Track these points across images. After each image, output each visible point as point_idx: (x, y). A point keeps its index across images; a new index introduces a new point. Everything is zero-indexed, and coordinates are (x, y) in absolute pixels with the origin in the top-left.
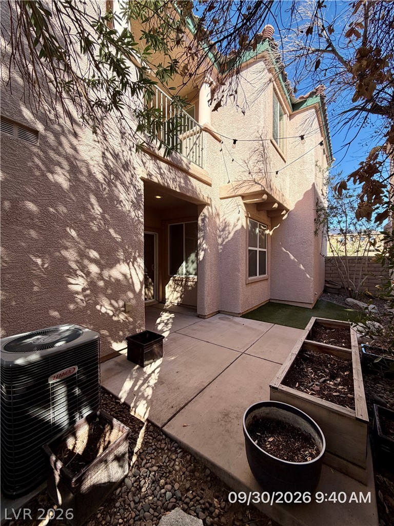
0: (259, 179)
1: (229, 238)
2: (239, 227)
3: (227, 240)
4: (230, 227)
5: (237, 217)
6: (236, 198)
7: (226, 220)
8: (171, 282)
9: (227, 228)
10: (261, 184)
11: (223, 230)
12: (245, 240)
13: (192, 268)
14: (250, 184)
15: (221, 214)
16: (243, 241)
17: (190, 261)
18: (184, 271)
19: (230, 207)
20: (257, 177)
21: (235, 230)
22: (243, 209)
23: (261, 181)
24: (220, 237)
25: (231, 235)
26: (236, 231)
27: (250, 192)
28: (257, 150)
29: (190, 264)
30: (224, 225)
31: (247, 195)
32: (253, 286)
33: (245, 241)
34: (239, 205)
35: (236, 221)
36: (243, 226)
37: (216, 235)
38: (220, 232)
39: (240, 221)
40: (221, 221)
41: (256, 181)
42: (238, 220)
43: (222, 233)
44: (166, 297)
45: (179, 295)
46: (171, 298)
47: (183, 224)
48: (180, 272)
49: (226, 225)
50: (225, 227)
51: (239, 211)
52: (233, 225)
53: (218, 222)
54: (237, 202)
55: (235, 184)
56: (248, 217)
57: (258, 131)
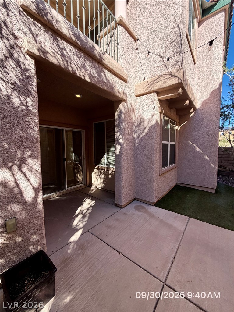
0: (175, 71)
1: (144, 134)
2: (153, 122)
3: (142, 136)
4: (145, 123)
5: (152, 113)
6: (151, 94)
7: (141, 116)
8: (96, 170)
9: (142, 124)
10: (178, 76)
11: (139, 126)
12: (159, 134)
13: (112, 159)
14: (166, 77)
15: (137, 110)
16: (157, 136)
17: (110, 154)
18: (106, 162)
19: (146, 104)
20: (173, 70)
21: (150, 125)
22: (157, 104)
23: (178, 73)
24: (136, 132)
25: (146, 130)
26: (151, 127)
27: (166, 86)
28: (174, 41)
29: (110, 156)
30: (139, 120)
31: (162, 90)
32: (165, 175)
33: (158, 136)
34: (154, 101)
35: (151, 116)
36: (157, 121)
37: (131, 130)
38: (136, 127)
39: (155, 117)
40: (136, 118)
41: (173, 74)
42: (153, 116)
43: (137, 128)
44: (92, 183)
45: (102, 181)
46: (96, 183)
47: (104, 122)
48: (102, 162)
49: (141, 121)
50: (141, 123)
51: (154, 107)
52: (148, 120)
53: (134, 118)
54: (152, 98)
55: (150, 80)
56: (162, 113)
57: (175, 21)
